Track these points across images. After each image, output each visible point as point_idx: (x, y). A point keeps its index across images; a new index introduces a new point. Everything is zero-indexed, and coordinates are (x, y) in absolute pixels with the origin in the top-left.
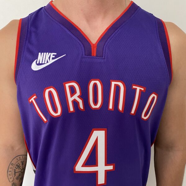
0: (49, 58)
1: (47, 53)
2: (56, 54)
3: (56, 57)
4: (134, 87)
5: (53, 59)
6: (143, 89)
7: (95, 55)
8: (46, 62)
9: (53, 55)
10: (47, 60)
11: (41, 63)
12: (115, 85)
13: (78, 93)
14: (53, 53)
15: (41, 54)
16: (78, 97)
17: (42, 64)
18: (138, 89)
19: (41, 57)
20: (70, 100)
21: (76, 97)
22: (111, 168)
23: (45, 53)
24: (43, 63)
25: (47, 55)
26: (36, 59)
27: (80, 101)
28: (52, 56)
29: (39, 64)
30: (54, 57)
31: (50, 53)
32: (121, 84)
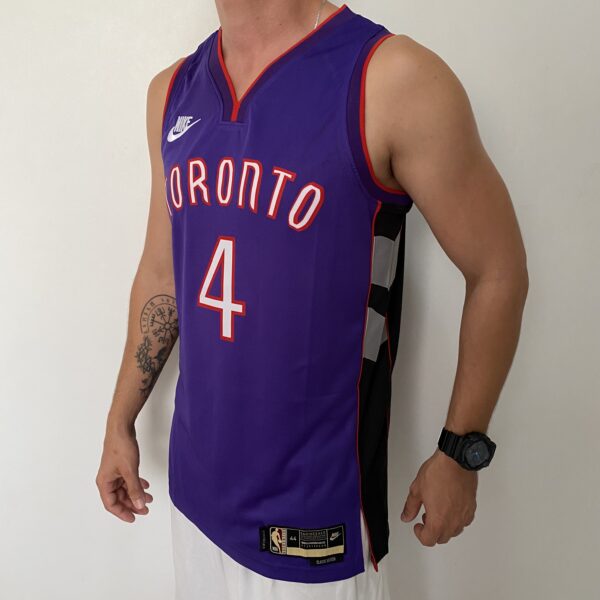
0: (186, 124)
1: (184, 117)
2: (192, 117)
4: (276, 171)
5: (189, 125)
6: (290, 176)
8: (181, 130)
9: (189, 119)
10: (183, 128)
11: (177, 131)
12: (248, 166)
13: (203, 177)
14: (190, 116)
15: (180, 118)
16: (203, 182)
18: (282, 175)
20: (193, 185)
21: (199, 182)
22: (239, 308)
24: (179, 131)
25: (184, 120)
26: (174, 126)
27: (205, 190)
28: (188, 122)
29: (176, 133)
30: (190, 121)
31: (186, 117)
32: (256, 166)
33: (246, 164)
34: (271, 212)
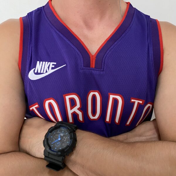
0: (49, 68)
1: (47, 62)
2: (55, 63)
3: (56, 66)
4: (133, 100)
5: (53, 68)
6: (141, 102)
7: (94, 67)
8: (45, 72)
9: (53, 65)
10: (46, 70)
11: (39, 72)
12: (113, 98)
13: (78, 105)
14: (53, 62)
15: (40, 63)
16: (78, 109)
17: (40, 74)
18: (136, 102)
19: (39, 66)
20: (70, 112)
23: (44, 62)
24: (42, 72)
25: (46, 64)
26: (34, 68)
27: (80, 114)
28: (51, 66)
29: (37, 73)
30: (53, 66)
31: (49, 63)
32: (119, 98)
33: (112, 97)
34: (128, 123)
